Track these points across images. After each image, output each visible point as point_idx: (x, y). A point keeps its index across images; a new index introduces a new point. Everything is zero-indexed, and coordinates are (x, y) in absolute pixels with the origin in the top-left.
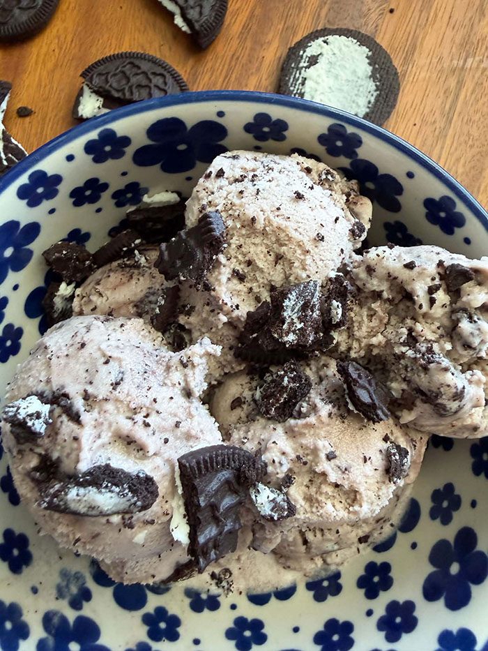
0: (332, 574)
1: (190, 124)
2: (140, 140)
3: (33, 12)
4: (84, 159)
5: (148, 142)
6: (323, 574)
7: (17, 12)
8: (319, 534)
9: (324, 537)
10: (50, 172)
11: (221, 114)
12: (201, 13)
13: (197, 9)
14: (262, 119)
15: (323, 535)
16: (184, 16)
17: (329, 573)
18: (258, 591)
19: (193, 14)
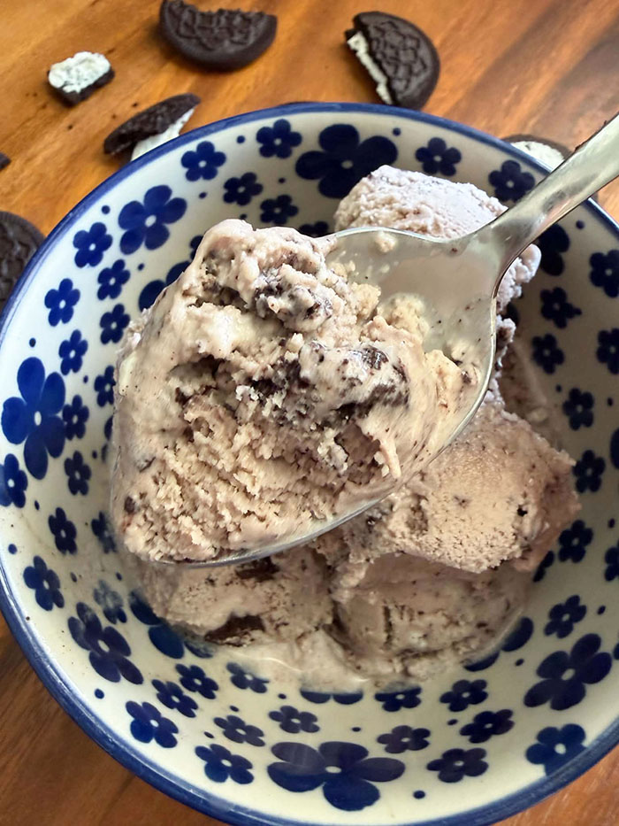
0: (410, 689)
1: (363, 137)
2: (310, 144)
3: (241, 48)
4: (252, 145)
5: (317, 148)
6: (399, 688)
7: (227, 43)
8: (406, 618)
9: (413, 622)
10: (218, 148)
11: (397, 132)
12: (406, 87)
13: (404, 83)
14: (437, 144)
15: (411, 620)
16: (389, 86)
17: (406, 688)
18: (316, 689)
19: (399, 85)
